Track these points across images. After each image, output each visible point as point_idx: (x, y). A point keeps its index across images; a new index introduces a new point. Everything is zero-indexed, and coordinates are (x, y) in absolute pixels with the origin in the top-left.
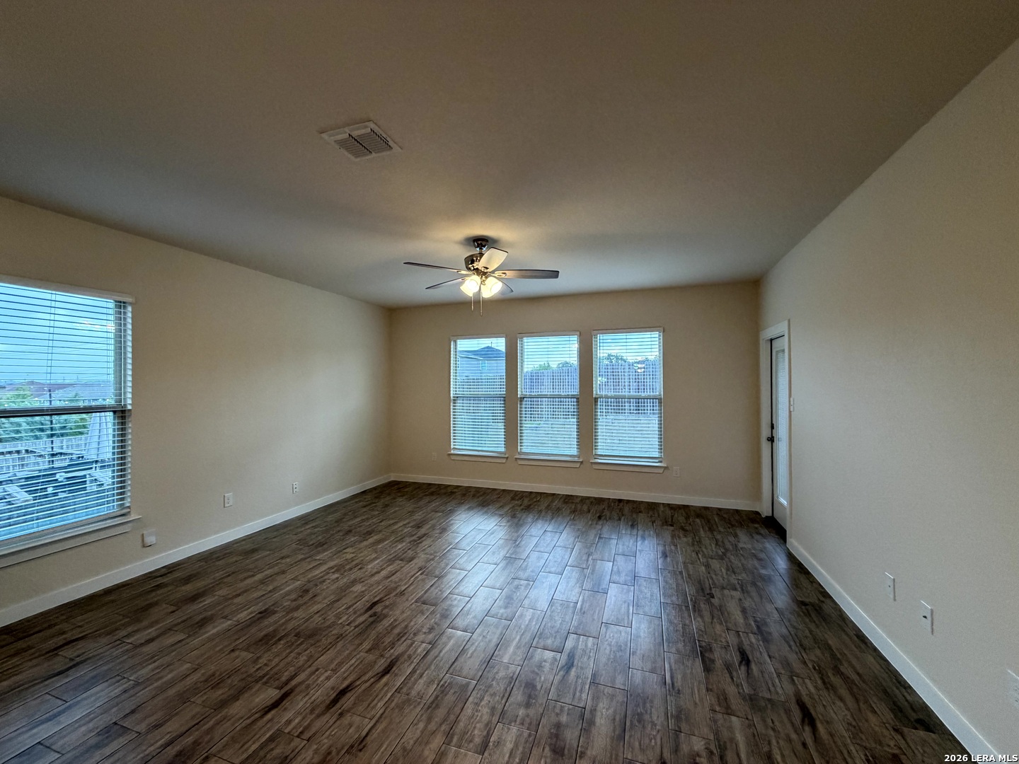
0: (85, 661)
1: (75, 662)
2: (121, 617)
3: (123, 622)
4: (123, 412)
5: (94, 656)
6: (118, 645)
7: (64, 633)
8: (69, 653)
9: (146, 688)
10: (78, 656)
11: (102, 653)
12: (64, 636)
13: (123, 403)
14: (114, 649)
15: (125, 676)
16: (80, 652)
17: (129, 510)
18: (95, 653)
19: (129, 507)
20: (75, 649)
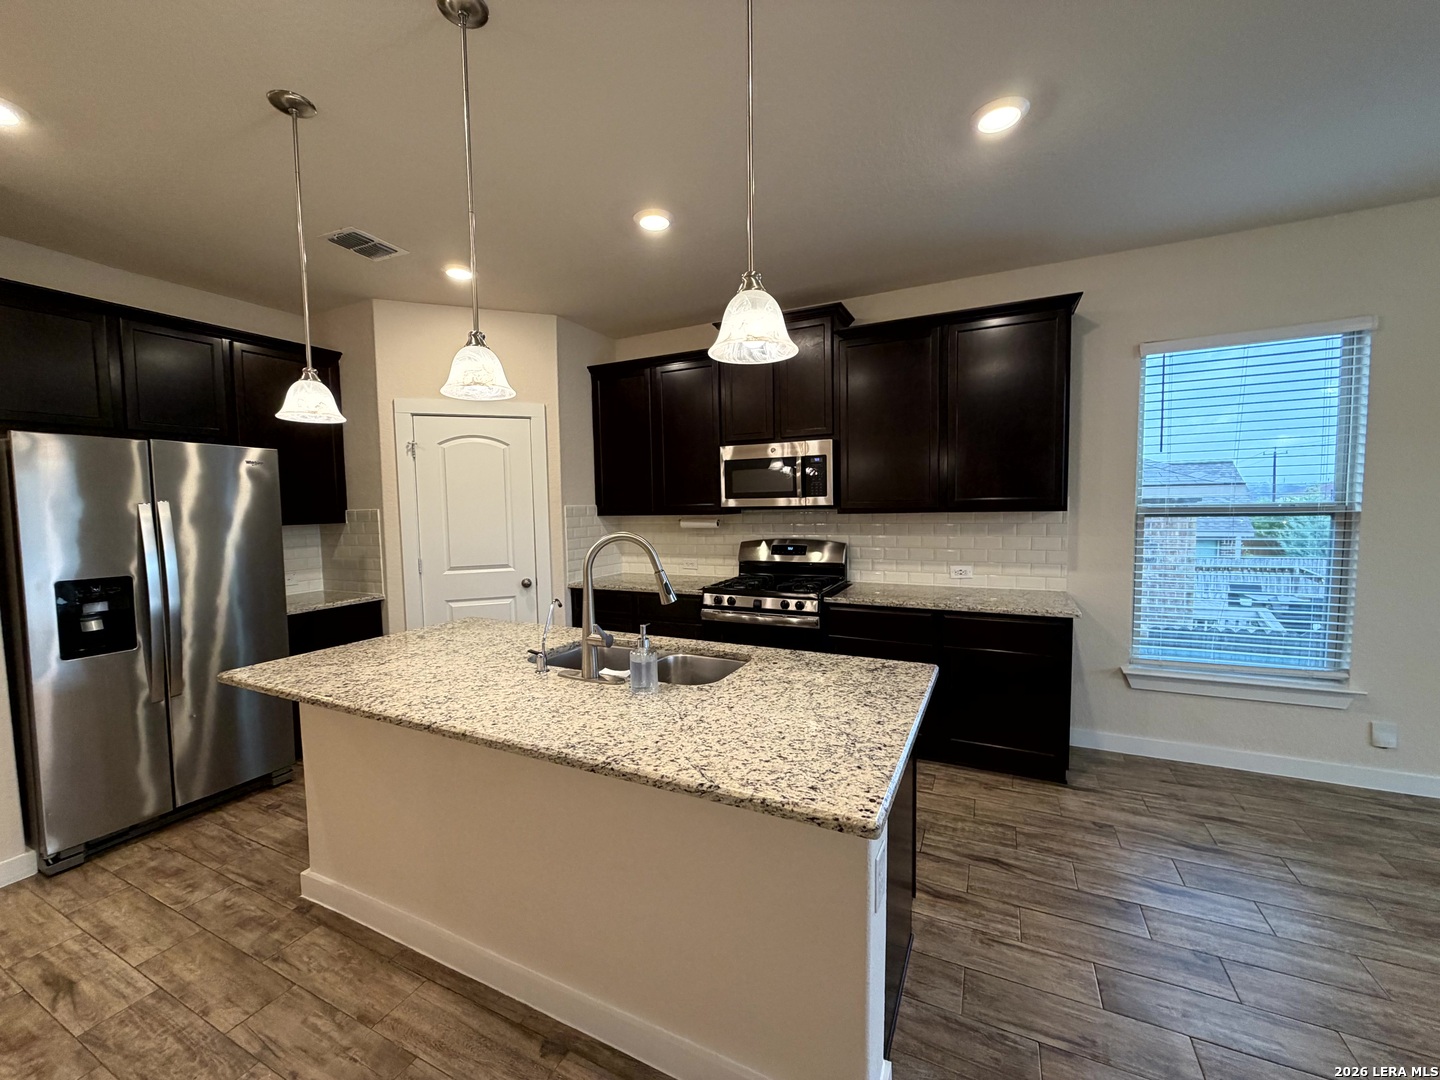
0: (1226, 853)
1: (1215, 847)
2: (1301, 831)
3: (1301, 838)
4: (1347, 515)
5: (1240, 856)
6: (1275, 864)
7: (1221, 805)
8: (1215, 830)
9: (1281, 951)
10: (1222, 842)
11: (1250, 859)
12: (1221, 809)
13: (1347, 502)
14: (1266, 866)
15: (1264, 911)
16: (1227, 839)
17: (1346, 676)
18: (1243, 853)
19: (1347, 671)
20: (1224, 831)
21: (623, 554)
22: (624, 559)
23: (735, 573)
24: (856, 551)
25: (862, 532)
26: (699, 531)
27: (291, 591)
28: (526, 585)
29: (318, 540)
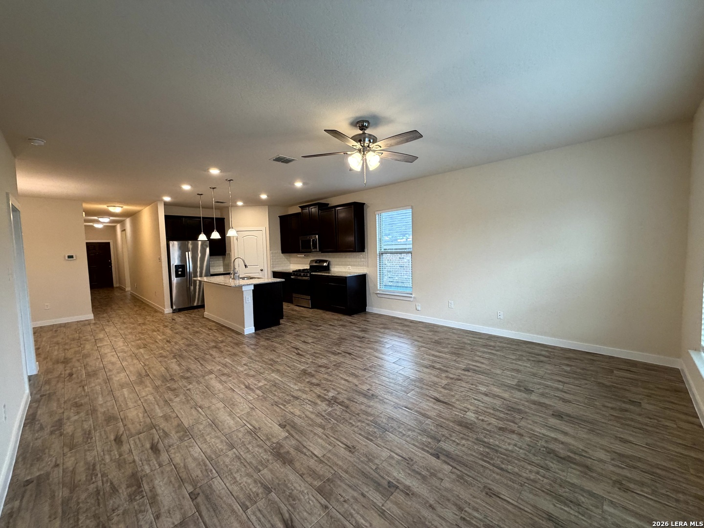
21: (291, 263)
22: (291, 265)
23: (308, 268)
24: (332, 263)
25: (334, 258)
26: (300, 257)
27: (211, 271)
28: (262, 270)
29: (222, 259)
